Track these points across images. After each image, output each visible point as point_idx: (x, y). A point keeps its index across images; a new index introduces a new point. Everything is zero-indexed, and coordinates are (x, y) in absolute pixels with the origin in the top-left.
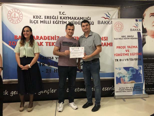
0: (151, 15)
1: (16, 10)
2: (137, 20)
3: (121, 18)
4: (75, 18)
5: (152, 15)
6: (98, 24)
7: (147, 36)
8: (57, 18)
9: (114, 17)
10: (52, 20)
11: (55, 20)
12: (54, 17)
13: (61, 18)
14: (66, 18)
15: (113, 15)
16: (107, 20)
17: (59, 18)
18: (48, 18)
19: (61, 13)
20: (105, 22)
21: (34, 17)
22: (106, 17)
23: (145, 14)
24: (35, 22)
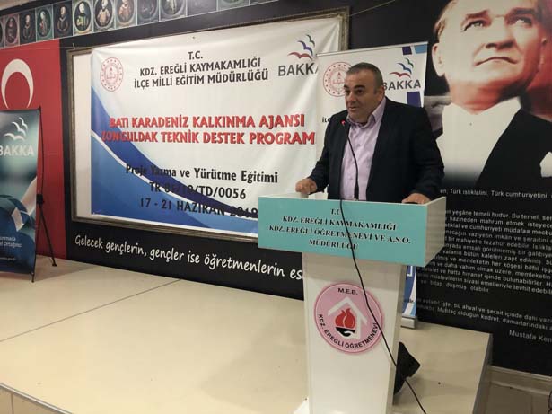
0: (469, 22)
1: (113, 61)
2: (409, 47)
3: (350, 48)
4: (223, 65)
5: (474, 23)
6: (280, 75)
7: (447, 104)
8: (183, 70)
9: (326, 49)
10: (175, 76)
11: (180, 75)
12: (178, 69)
13: (192, 68)
14: (203, 66)
15: (324, 44)
17: (188, 68)
18: (166, 70)
19: (193, 55)
20: (299, 69)
21: (142, 72)
22: (302, 51)
23: (444, 22)
24: (144, 84)
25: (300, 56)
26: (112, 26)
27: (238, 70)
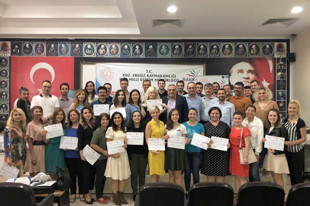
0: (238, 71)
1: (108, 69)
2: (224, 76)
3: (206, 75)
4: (161, 76)
5: (240, 72)
9: (199, 75)
10: (140, 78)
11: (142, 78)
12: (141, 75)
13: (148, 76)
14: (153, 76)
15: (198, 73)
16: (192, 77)
17: (146, 76)
18: (136, 75)
19: (148, 71)
20: (190, 80)
21: (123, 75)
22: (191, 74)
25: (190, 76)
26: (106, 56)
27: (167, 78)
